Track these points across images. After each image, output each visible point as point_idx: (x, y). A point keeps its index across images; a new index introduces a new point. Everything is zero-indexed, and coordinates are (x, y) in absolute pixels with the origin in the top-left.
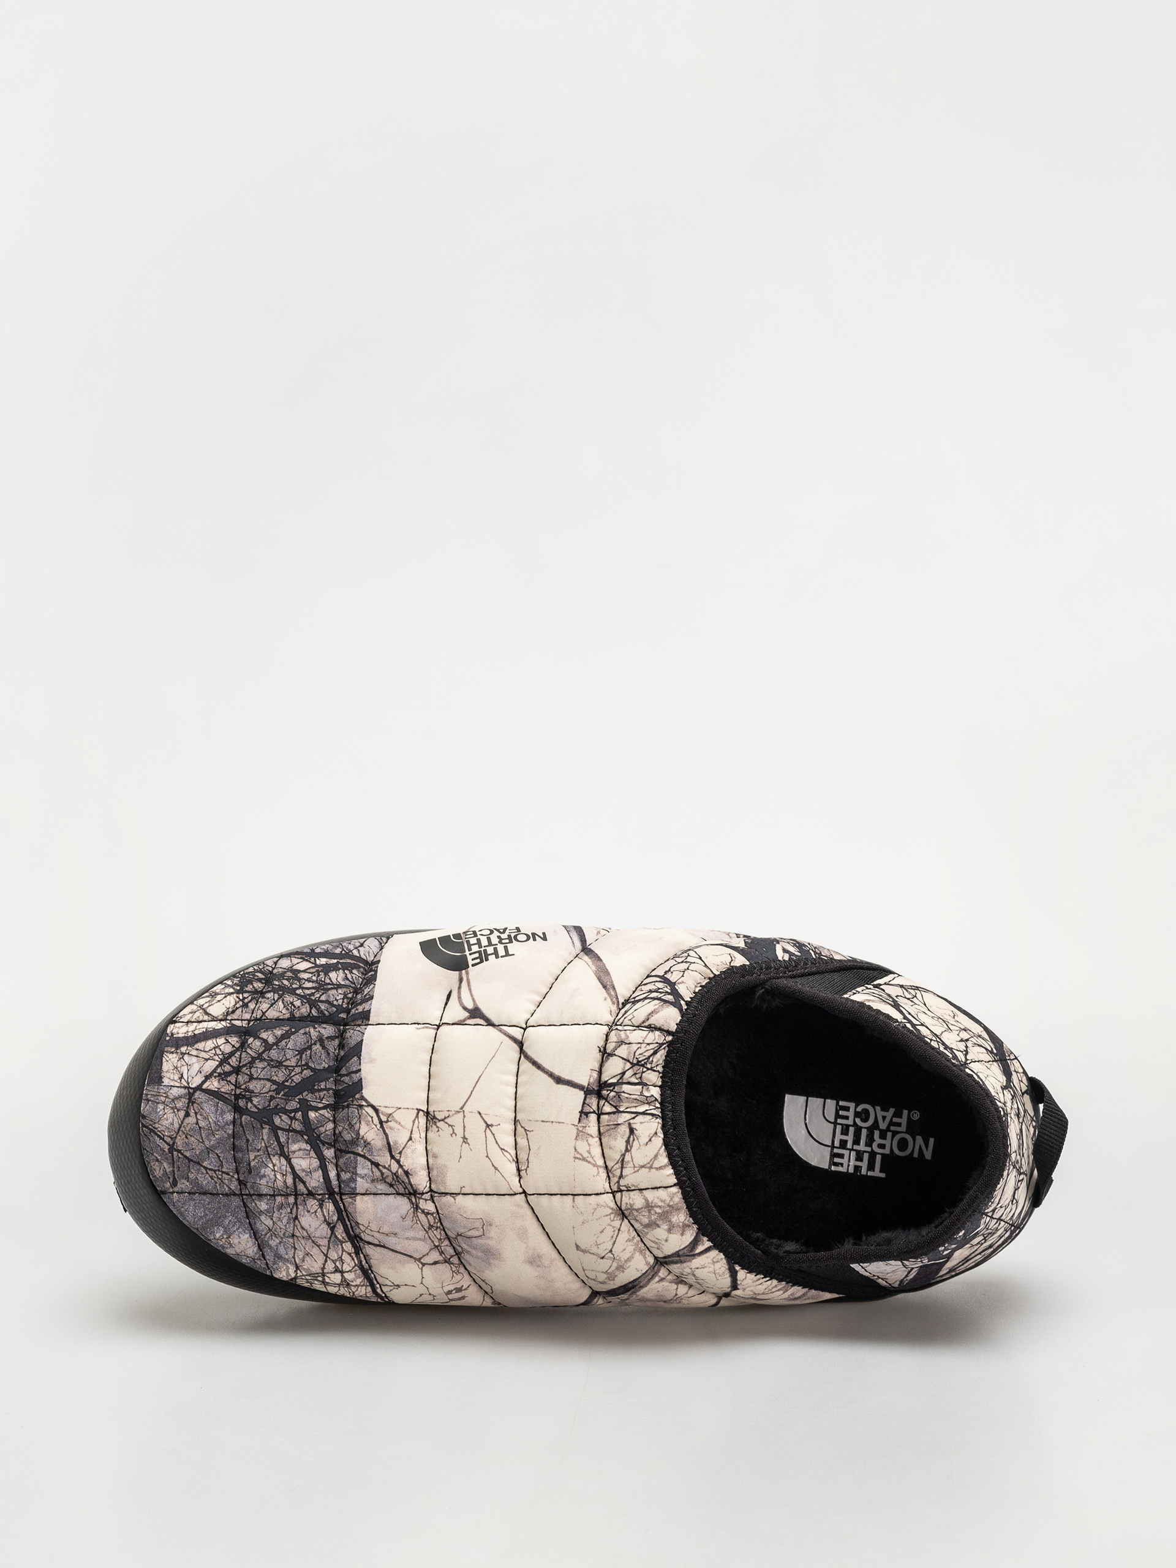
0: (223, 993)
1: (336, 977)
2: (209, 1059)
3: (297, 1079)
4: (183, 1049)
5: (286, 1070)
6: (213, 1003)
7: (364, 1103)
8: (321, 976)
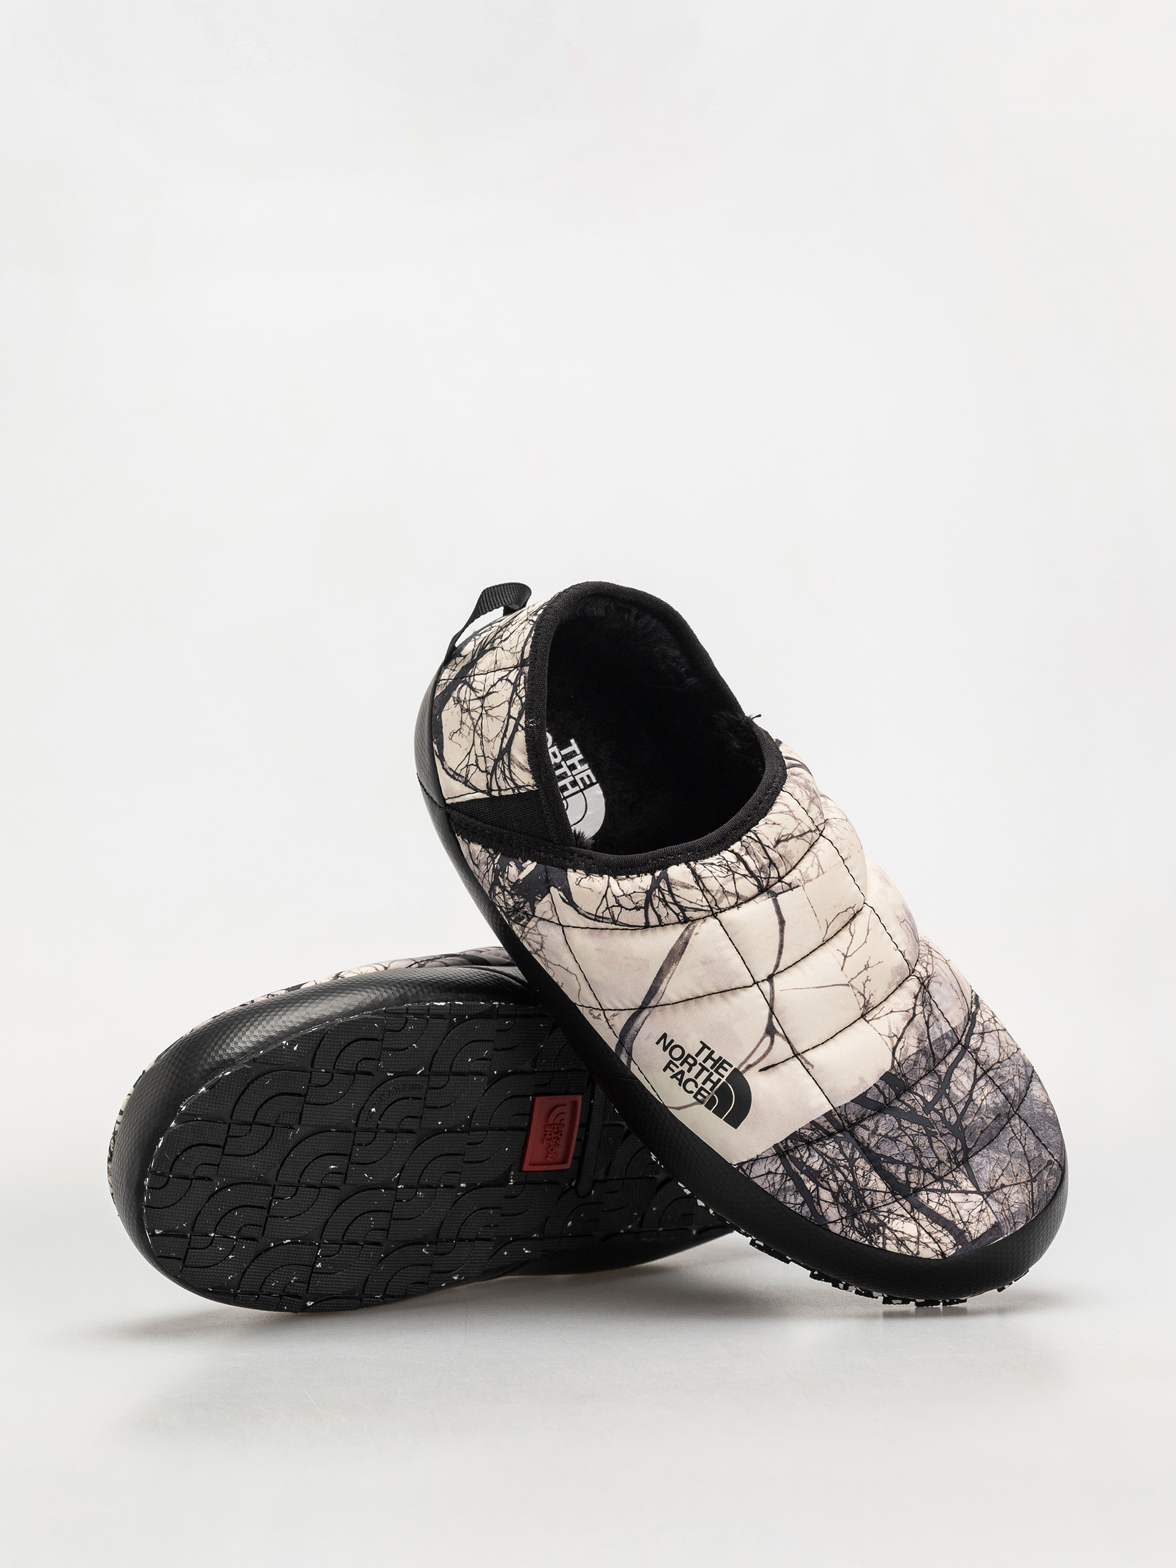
0: (894, 1236)
1: (816, 1163)
2: (953, 1202)
3: (915, 1127)
4: (961, 1226)
5: (915, 1141)
6: (907, 1236)
7: (895, 1063)
8: (825, 1173)
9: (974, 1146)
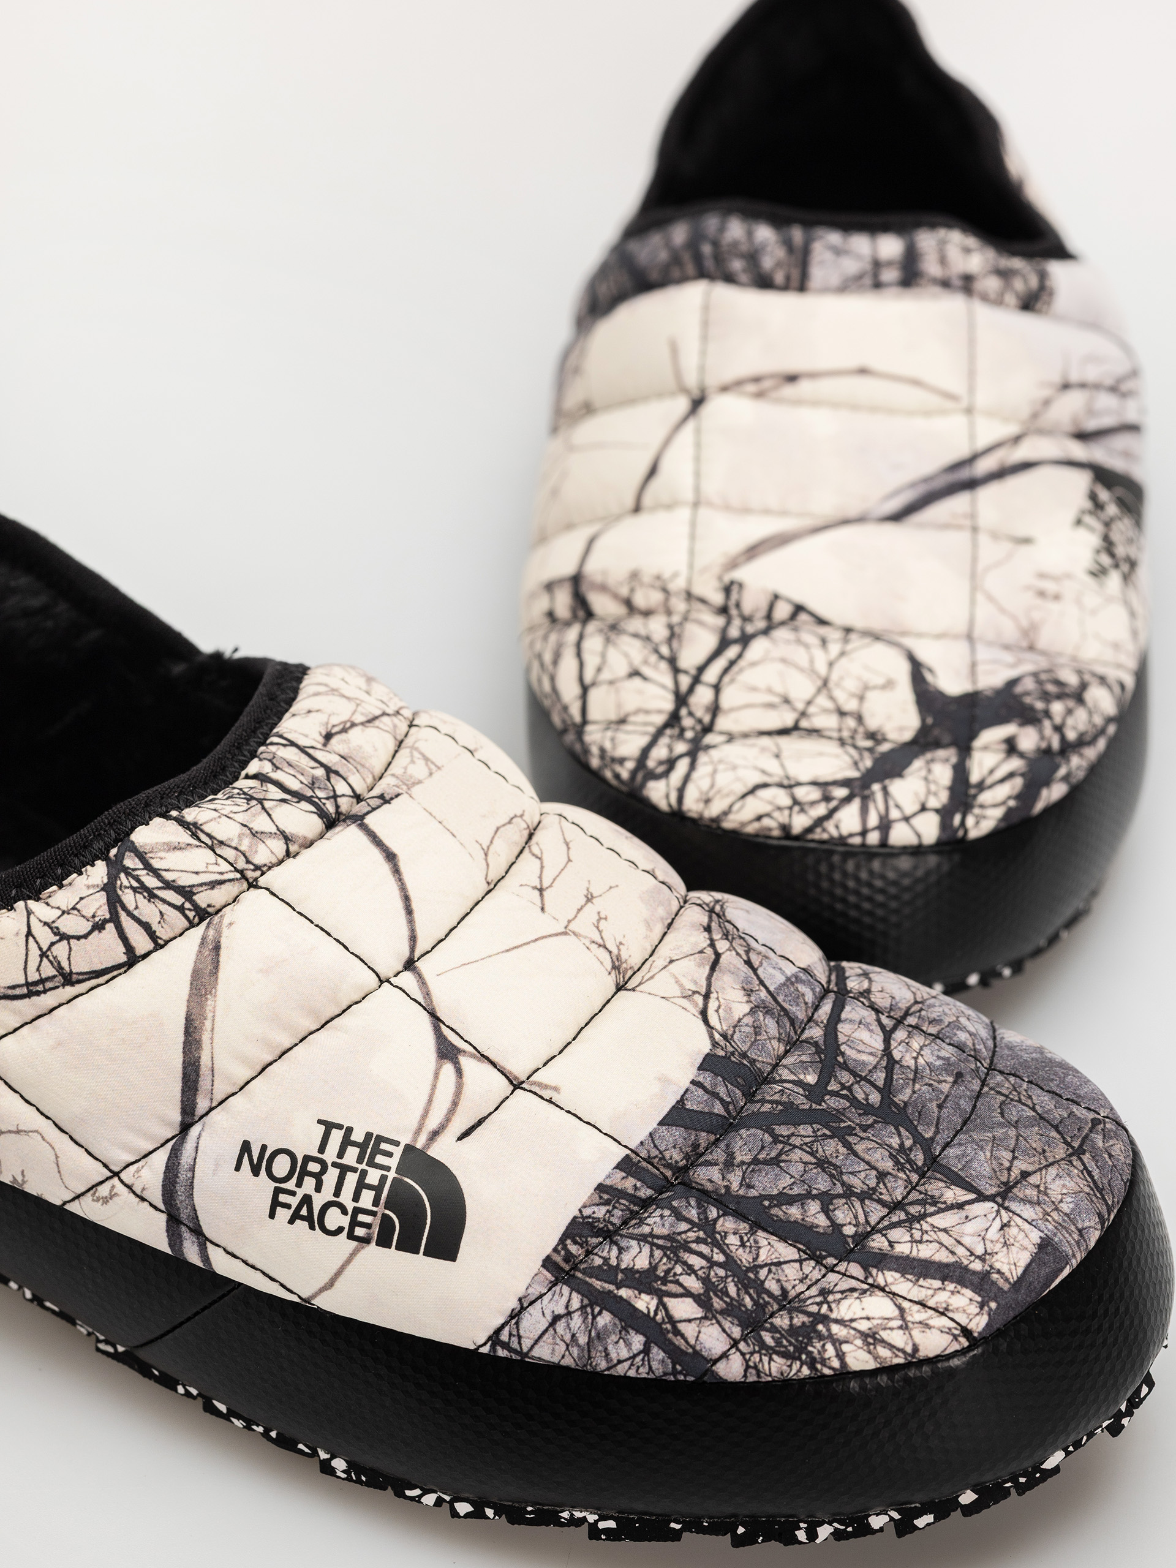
0: (852, 1332)
1: (638, 1257)
2: (940, 1230)
3: (806, 1130)
4: (977, 1266)
5: (817, 1151)
6: (879, 1322)
7: (717, 1037)
8: (665, 1268)
9: (937, 1132)
